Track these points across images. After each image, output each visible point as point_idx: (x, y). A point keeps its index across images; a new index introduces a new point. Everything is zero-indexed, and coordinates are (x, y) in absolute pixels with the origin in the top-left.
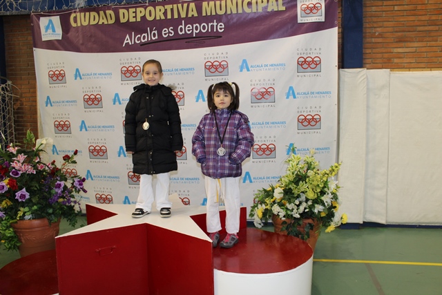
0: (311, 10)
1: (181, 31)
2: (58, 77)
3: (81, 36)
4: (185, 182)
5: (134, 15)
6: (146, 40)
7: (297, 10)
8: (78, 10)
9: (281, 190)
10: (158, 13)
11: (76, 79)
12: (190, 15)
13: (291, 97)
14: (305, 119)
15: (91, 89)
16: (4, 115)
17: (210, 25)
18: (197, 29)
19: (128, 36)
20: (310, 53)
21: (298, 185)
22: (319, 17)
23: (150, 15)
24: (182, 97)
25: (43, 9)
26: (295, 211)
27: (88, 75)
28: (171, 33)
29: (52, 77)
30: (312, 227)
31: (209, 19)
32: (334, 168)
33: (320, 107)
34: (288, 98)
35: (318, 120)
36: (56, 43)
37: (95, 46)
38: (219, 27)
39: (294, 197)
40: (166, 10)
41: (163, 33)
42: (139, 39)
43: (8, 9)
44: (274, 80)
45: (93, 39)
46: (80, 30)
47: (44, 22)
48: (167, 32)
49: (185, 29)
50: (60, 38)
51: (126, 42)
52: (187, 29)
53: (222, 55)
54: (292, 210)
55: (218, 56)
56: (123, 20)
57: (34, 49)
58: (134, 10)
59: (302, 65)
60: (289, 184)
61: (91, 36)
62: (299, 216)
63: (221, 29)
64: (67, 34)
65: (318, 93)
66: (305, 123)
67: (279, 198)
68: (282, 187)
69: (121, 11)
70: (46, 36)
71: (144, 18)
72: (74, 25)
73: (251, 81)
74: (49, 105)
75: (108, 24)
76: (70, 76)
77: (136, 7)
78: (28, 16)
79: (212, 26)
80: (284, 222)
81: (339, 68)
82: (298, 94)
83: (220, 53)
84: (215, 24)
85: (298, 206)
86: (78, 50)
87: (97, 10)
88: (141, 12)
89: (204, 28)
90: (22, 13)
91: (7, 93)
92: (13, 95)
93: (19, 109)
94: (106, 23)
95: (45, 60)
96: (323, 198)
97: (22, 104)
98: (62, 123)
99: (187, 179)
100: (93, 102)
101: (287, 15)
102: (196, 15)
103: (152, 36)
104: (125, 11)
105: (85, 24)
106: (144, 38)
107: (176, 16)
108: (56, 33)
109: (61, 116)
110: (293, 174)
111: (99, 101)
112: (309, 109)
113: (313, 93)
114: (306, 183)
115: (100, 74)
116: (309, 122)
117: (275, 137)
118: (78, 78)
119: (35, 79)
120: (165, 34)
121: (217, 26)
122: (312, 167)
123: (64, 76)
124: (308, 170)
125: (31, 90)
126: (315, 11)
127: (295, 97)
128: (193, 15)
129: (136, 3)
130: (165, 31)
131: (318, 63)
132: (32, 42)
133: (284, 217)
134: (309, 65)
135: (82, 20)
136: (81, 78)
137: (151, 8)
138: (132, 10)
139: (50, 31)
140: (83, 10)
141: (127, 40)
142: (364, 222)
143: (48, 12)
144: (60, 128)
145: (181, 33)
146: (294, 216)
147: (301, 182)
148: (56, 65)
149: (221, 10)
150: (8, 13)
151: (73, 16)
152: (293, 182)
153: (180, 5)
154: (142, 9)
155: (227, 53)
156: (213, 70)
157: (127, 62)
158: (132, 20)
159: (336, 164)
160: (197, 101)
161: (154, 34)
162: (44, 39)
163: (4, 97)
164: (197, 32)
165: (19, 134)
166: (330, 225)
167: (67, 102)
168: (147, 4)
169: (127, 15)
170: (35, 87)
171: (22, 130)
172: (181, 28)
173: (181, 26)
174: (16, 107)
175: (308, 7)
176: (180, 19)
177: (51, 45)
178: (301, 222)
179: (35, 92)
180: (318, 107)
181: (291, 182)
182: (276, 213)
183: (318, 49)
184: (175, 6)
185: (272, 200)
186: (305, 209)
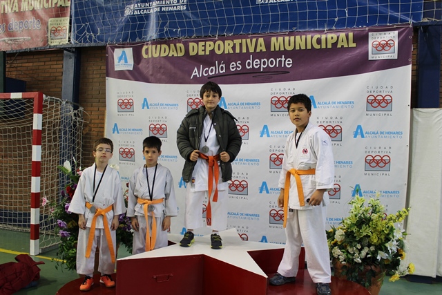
0: (383, 47)
1: (249, 65)
2: (126, 106)
3: (151, 67)
4: (245, 218)
5: (203, 48)
6: (214, 73)
7: (368, 47)
8: (150, 42)
9: (342, 232)
10: (227, 47)
11: (143, 108)
12: (258, 50)
13: (359, 136)
14: (374, 159)
15: (157, 119)
16: (74, 140)
17: (278, 60)
18: (264, 64)
19: (196, 69)
20: (380, 92)
21: (360, 228)
22: (392, 54)
23: (219, 50)
24: (246, 131)
25: (118, 40)
26: (356, 254)
27: (155, 105)
28: (239, 67)
29: (121, 106)
30: (374, 274)
31: (277, 54)
32: (401, 213)
33: (390, 148)
34: (355, 137)
35: (387, 161)
36: (127, 73)
37: (164, 77)
38: (287, 62)
39: (356, 241)
40: (235, 44)
41: (231, 66)
42: (207, 72)
43: (87, 42)
44: (341, 118)
45: (162, 71)
46: (150, 61)
47: (117, 53)
48: (235, 66)
49: (253, 63)
50: (131, 68)
51: (193, 74)
52: (255, 63)
53: (289, 91)
54: (353, 255)
55: (285, 92)
56: (192, 53)
57: (107, 78)
58: (203, 43)
59: (371, 103)
60: (351, 227)
61: (160, 68)
62: (360, 261)
63: (289, 64)
64: (138, 64)
65: (388, 133)
66: (373, 164)
67: (340, 240)
68: (343, 229)
69: (191, 45)
70: (119, 66)
71: (212, 51)
72: (145, 56)
73: (318, 118)
74: (116, 132)
75: (177, 57)
76: (137, 105)
77: (205, 41)
78: (104, 48)
79: (280, 62)
80: (344, 266)
81: (412, 108)
82: (366, 133)
83: (287, 89)
84: (283, 59)
85: (360, 250)
86: (147, 80)
87: (168, 43)
88: (210, 46)
89: (272, 63)
90: (99, 45)
91: (78, 119)
92: (83, 121)
93: (87, 134)
94: (176, 55)
95: (116, 89)
96: (387, 245)
97: (90, 130)
98: (127, 150)
99: (247, 215)
100: (158, 131)
101: (357, 51)
102: (264, 50)
103: (219, 69)
104: (195, 45)
105: (156, 55)
106: (212, 71)
107: (244, 51)
108: (128, 63)
109: (126, 144)
110: (356, 216)
111: (164, 131)
112: (377, 150)
113: (383, 133)
114: (369, 227)
115: (167, 105)
116: (378, 163)
117: (340, 177)
118: (146, 107)
119: (105, 106)
120: (233, 68)
121: (285, 61)
122: (377, 210)
123: (132, 105)
124: (372, 213)
125: (100, 117)
126: (387, 48)
127: (363, 136)
128: (261, 50)
129: (206, 37)
130: (233, 65)
131: (389, 101)
132: (105, 71)
133: (345, 260)
134: (379, 103)
135: (152, 52)
136: (148, 108)
137: (220, 42)
138: (201, 44)
139: (123, 62)
140: (155, 42)
141: (195, 73)
142: (437, 276)
143: (123, 44)
144: (124, 155)
145: (248, 68)
146: (355, 260)
147: (364, 225)
148: (125, 94)
149: (289, 45)
150: (87, 45)
151: (145, 48)
152: (355, 225)
153: (249, 40)
154: (212, 43)
155: (294, 89)
156: (279, 105)
157: (194, 94)
158: (201, 53)
159: (405, 210)
160: (262, 136)
161: (222, 67)
162: (117, 69)
163: (75, 122)
164: (265, 67)
165: (85, 159)
166: (394, 274)
167: (133, 130)
168: (217, 38)
169: (197, 48)
170: (103, 115)
171: (89, 155)
172: (249, 63)
173: (248, 61)
174: (85, 133)
175: (380, 44)
176: (248, 53)
177: (122, 75)
178: (362, 268)
179: (103, 119)
180: (387, 148)
181: (353, 225)
182: (336, 256)
183: (389, 87)
184: (244, 40)
185: (333, 242)
186: (367, 254)
